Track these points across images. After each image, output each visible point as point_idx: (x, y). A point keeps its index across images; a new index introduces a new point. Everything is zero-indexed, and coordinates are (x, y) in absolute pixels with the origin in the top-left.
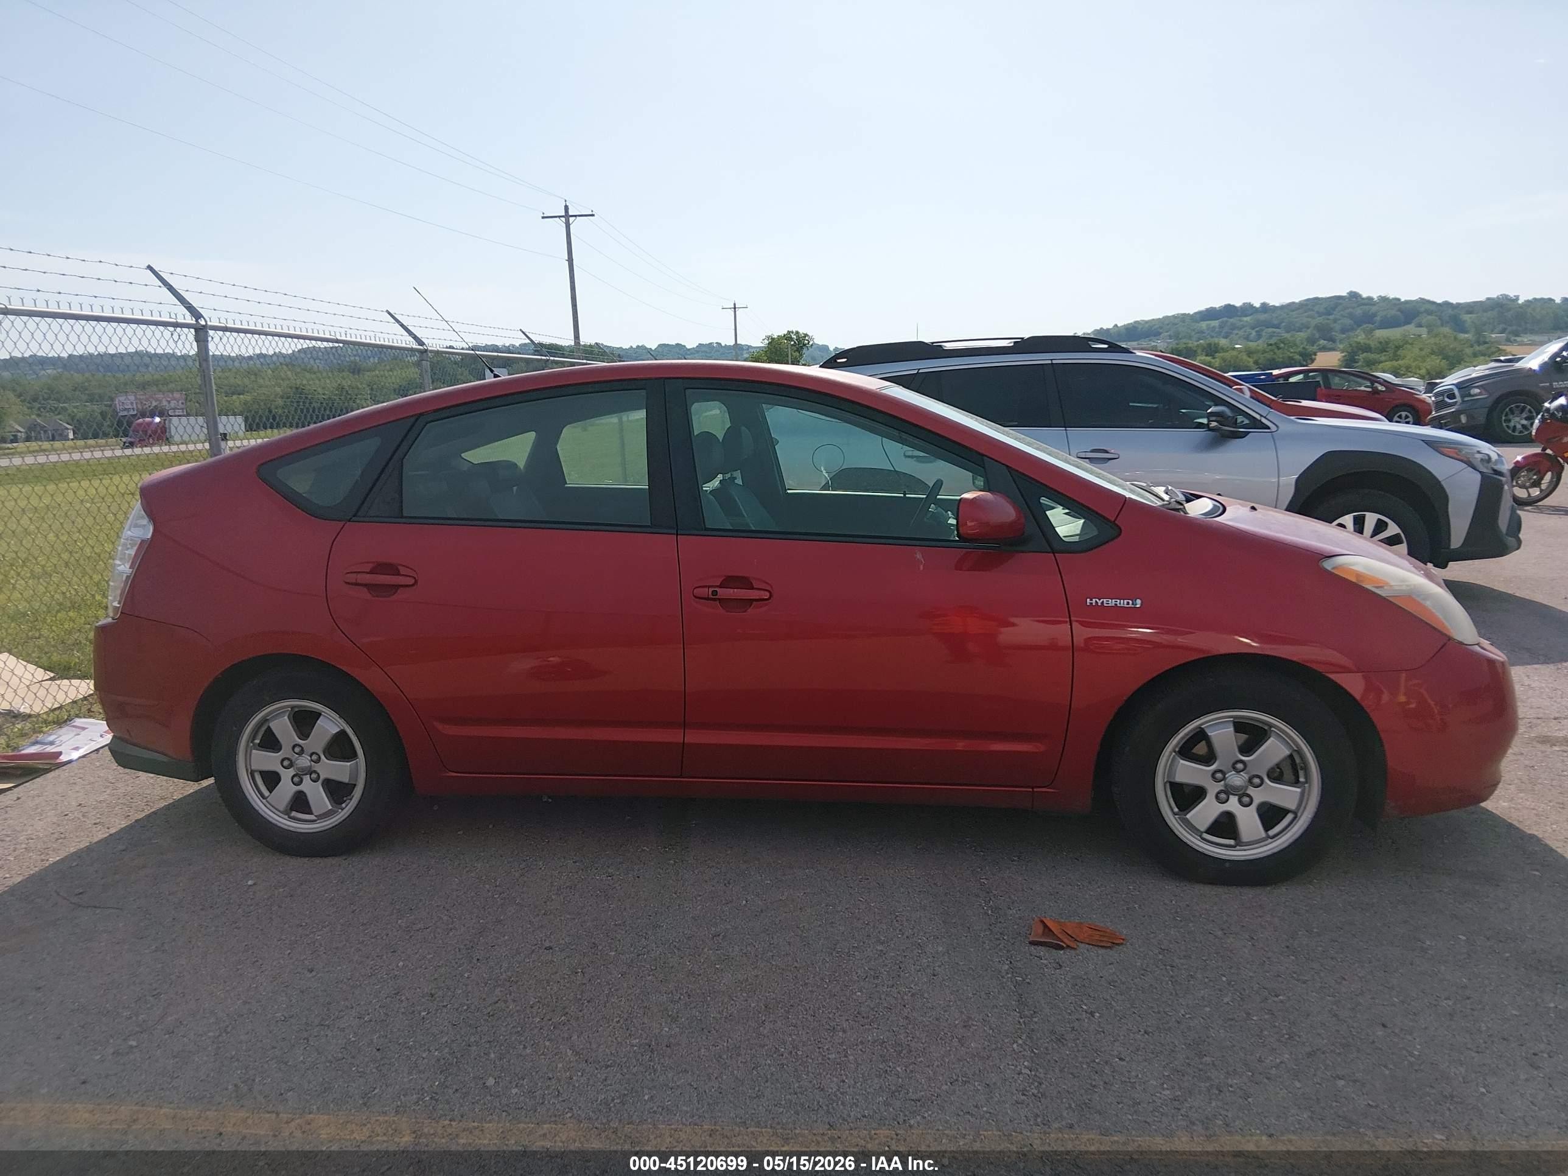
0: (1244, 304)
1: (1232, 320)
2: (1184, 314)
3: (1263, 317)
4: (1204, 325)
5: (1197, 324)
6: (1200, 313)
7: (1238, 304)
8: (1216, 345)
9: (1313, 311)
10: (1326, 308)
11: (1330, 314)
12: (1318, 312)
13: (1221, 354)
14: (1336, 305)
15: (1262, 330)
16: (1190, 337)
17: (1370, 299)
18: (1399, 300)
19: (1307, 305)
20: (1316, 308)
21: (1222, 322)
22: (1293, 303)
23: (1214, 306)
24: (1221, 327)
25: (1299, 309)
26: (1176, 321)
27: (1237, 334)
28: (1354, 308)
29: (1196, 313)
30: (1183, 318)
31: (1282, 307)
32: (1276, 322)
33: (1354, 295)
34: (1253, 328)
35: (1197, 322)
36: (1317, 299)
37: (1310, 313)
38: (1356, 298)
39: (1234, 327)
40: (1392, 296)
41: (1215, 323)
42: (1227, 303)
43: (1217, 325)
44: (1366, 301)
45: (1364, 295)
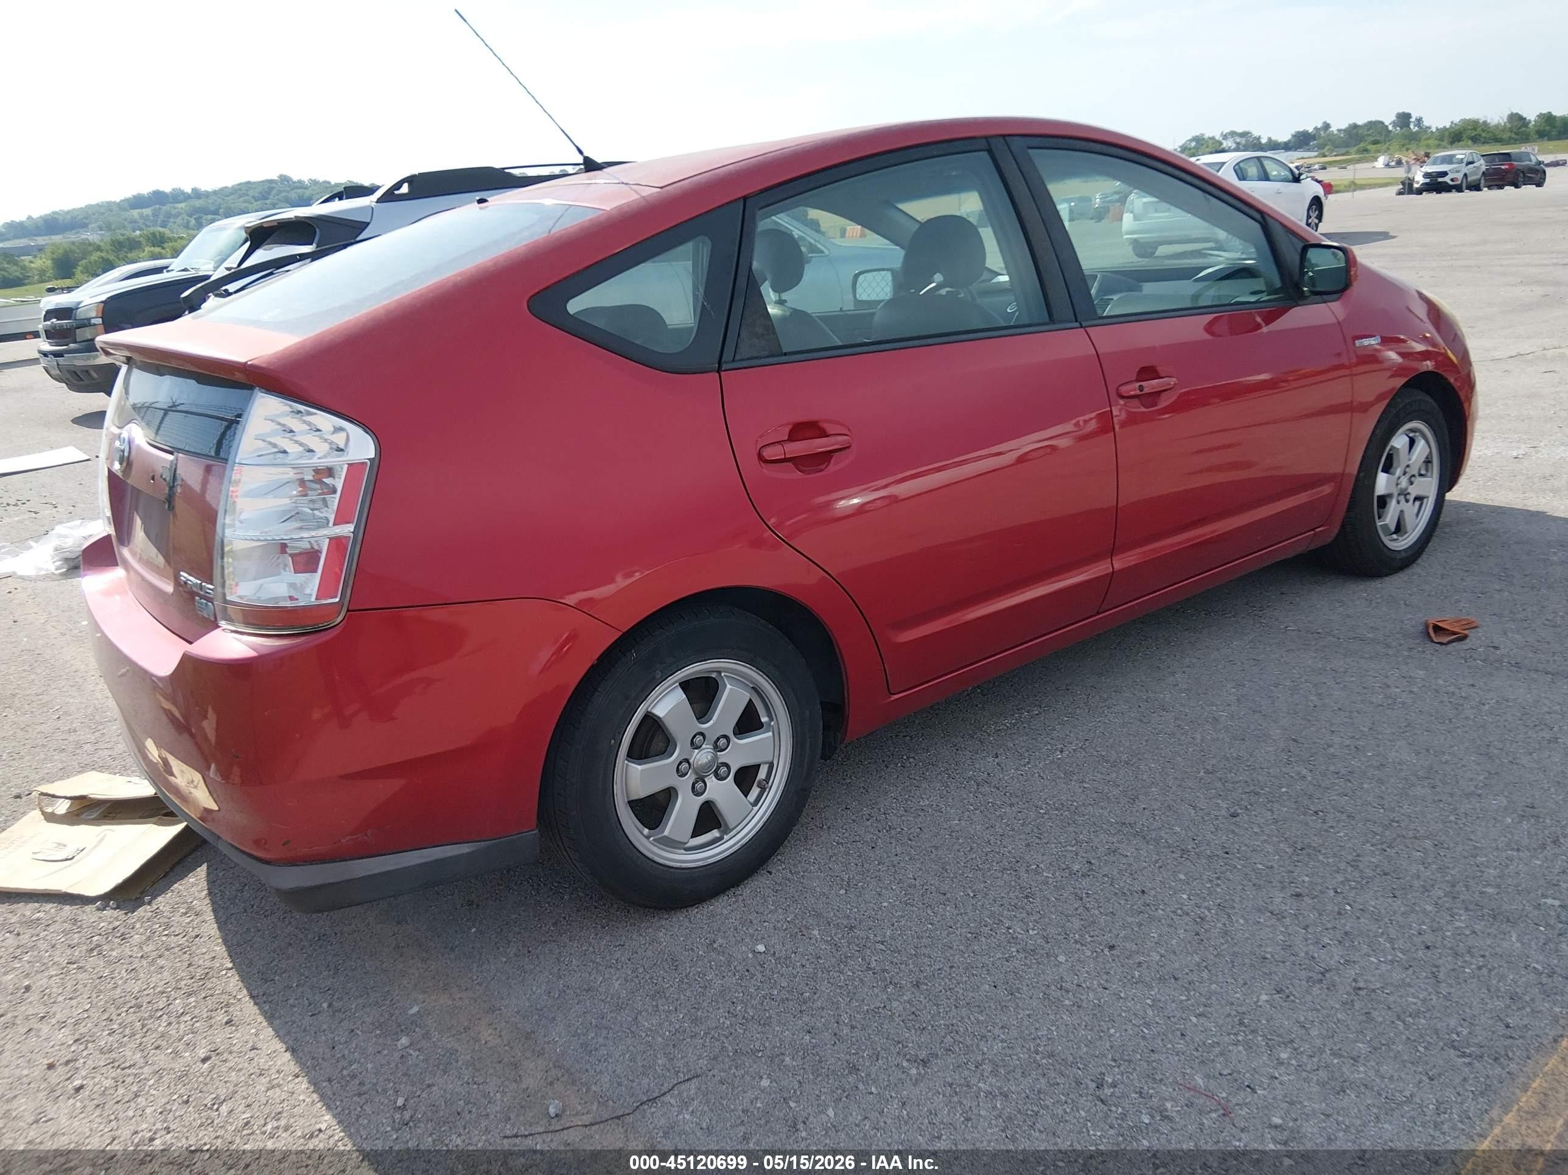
0: (173, 189)
1: (164, 208)
2: (109, 203)
3: (198, 203)
4: (135, 213)
5: (128, 213)
6: (127, 200)
7: (167, 189)
8: (162, 236)
9: (248, 195)
10: (260, 193)
11: (267, 199)
12: (254, 197)
13: (171, 244)
14: (271, 189)
15: (201, 217)
16: (124, 227)
17: (300, 182)
18: (329, 183)
19: (240, 190)
20: (251, 193)
21: (155, 209)
22: (226, 187)
23: (142, 192)
24: (155, 215)
25: (232, 194)
26: (102, 210)
27: (175, 222)
28: (288, 192)
29: (121, 201)
30: (109, 206)
31: (215, 192)
32: (212, 208)
33: (284, 179)
34: (191, 216)
35: (125, 210)
36: (249, 183)
37: (246, 198)
38: (288, 182)
39: (169, 215)
40: (321, 179)
41: (147, 211)
42: (155, 189)
43: (150, 213)
44: (298, 184)
45: (295, 179)
